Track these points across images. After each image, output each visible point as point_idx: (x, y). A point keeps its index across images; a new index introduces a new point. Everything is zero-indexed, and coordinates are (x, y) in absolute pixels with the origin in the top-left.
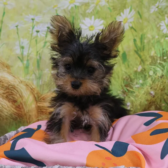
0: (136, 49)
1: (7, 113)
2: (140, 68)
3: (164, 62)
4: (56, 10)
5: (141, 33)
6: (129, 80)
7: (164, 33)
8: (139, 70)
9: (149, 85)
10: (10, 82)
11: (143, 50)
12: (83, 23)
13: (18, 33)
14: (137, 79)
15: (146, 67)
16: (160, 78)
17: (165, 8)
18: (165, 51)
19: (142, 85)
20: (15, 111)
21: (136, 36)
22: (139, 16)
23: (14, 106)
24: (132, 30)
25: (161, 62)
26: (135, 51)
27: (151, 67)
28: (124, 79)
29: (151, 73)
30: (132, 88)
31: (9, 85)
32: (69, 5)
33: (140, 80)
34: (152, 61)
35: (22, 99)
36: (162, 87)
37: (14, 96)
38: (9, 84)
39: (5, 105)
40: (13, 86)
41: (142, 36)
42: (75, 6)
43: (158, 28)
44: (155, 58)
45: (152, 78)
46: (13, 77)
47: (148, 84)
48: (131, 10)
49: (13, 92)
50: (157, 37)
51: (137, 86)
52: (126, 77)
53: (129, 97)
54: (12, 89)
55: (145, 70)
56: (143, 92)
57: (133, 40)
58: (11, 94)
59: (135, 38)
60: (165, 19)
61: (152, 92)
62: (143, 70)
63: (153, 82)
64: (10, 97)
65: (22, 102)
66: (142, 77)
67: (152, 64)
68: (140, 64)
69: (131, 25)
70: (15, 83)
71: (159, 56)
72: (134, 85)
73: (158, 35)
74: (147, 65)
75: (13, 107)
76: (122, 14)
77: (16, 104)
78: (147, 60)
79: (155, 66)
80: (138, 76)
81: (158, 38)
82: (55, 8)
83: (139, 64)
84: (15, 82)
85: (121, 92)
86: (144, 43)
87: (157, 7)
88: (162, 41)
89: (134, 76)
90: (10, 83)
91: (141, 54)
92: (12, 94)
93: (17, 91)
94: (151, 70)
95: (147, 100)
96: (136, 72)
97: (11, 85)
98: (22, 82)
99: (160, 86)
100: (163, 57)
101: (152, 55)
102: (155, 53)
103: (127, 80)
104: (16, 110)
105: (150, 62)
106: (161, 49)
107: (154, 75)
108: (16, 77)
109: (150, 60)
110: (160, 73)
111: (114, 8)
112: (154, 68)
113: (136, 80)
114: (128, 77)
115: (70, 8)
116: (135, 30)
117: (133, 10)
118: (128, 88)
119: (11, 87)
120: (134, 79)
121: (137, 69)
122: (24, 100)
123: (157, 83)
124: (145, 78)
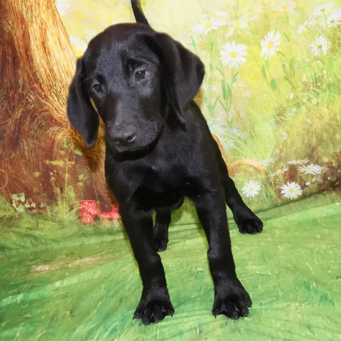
0: (285, 75)
2: (292, 96)
3: (318, 89)
4: (191, 36)
5: (290, 58)
6: (281, 109)
7: (315, 56)
8: (291, 98)
9: (305, 114)
11: (294, 76)
12: (223, 49)
14: (290, 107)
15: (298, 94)
16: (315, 106)
17: (315, 27)
18: (317, 76)
19: (296, 113)
21: (285, 61)
22: (286, 39)
24: (280, 54)
25: (315, 89)
26: (285, 78)
27: (304, 94)
28: (276, 108)
29: (305, 100)
30: (285, 117)
32: (205, 30)
33: (293, 108)
34: (304, 88)
36: (318, 115)
41: (291, 60)
42: (212, 30)
43: (308, 50)
44: (307, 83)
45: (307, 107)
47: (303, 113)
48: (275, 33)
50: (308, 60)
51: (291, 114)
52: (278, 106)
53: (283, 126)
55: (297, 97)
56: (299, 121)
57: (281, 66)
59: (284, 63)
60: (315, 40)
61: (309, 121)
62: (296, 97)
63: (308, 111)
66: (295, 105)
67: (304, 90)
69: (278, 50)
71: (311, 81)
72: (287, 114)
73: (309, 58)
74: (300, 91)
76: (266, 37)
78: (298, 87)
79: (308, 93)
80: (290, 104)
81: (310, 62)
82: (190, 34)
83: (290, 91)
85: (274, 122)
86: (294, 68)
87: (306, 27)
88: (313, 64)
89: (285, 104)
91: (292, 80)
94: (304, 97)
95: (304, 130)
96: (288, 100)
99: (316, 114)
100: (316, 83)
101: (304, 81)
102: (307, 78)
103: (280, 109)
105: (302, 88)
106: (313, 74)
107: (309, 103)
110: (314, 101)
111: (256, 32)
112: (307, 96)
114: (280, 105)
115: (206, 33)
116: (283, 55)
117: (278, 33)
118: (281, 117)
120: (287, 108)
121: (289, 97)
123: (312, 112)
124: (298, 105)
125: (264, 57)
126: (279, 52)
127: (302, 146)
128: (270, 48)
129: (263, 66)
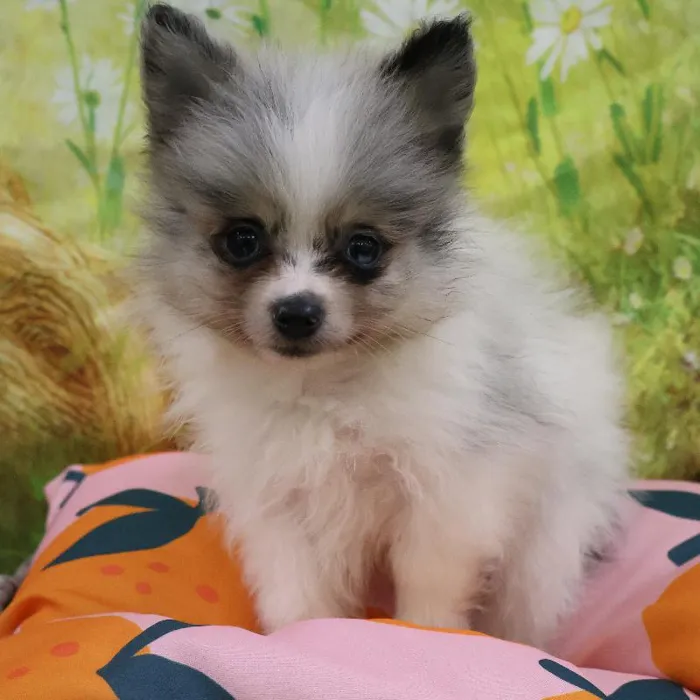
0: (621, 151)
1: (25, 401)
2: (635, 240)
5: (644, 81)
8: (631, 249)
9: (678, 324)
10: (28, 256)
11: (655, 159)
13: (65, 28)
14: (618, 287)
15: (661, 236)
19: (643, 316)
20: (62, 393)
21: (624, 92)
22: (637, 8)
23: (55, 373)
24: (605, 63)
26: (618, 160)
27: (682, 241)
29: (683, 268)
31: (27, 274)
33: (630, 291)
34: (687, 213)
35: (94, 342)
37: (51, 325)
38: (27, 267)
39: (15, 363)
40: (45, 278)
41: (649, 93)
46: (47, 239)
47: (672, 320)
49: (46, 305)
51: (620, 318)
54: (42, 292)
55: (655, 250)
56: (651, 352)
57: (607, 112)
58: (40, 314)
59: (620, 101)
61: (692, 357)
62: (649, 248)
63: (694, 314)
64: (36, 330)
65: (92, 353)
66: (640, 280)
67: (687, 226)
68: (639, 221)
69: (598, 43)
70: (53, 266)
74: (667, 227)
75: (52, 378)
77: (64, 362)
80: (623, 272)
83: (630, 217)
84: (55, 259)
86: (659, 126)
89: (605, 273)
90: (28, 261)
91: (646, 173)
92: (45, 314)
93: (68, 303)
94: (680, 252)
95: (670, 390)
96: (616, 255)
97: (38, 276)
98: (88, 260)
101: (691, 186)
104: (68, 389)
105: (681, 214)
108: (60, 235)
109: (679, 209)
113: (613, 291)
116: (619, 67)
119: (39, 281)
120: (607, 287)
121: (623, 242)
122: (102, 347)
124: (653, 285)
125: (541, 64)
126: (603, 55)
127: (656, 459)
128: (568, 32)
129: (532, 105)
